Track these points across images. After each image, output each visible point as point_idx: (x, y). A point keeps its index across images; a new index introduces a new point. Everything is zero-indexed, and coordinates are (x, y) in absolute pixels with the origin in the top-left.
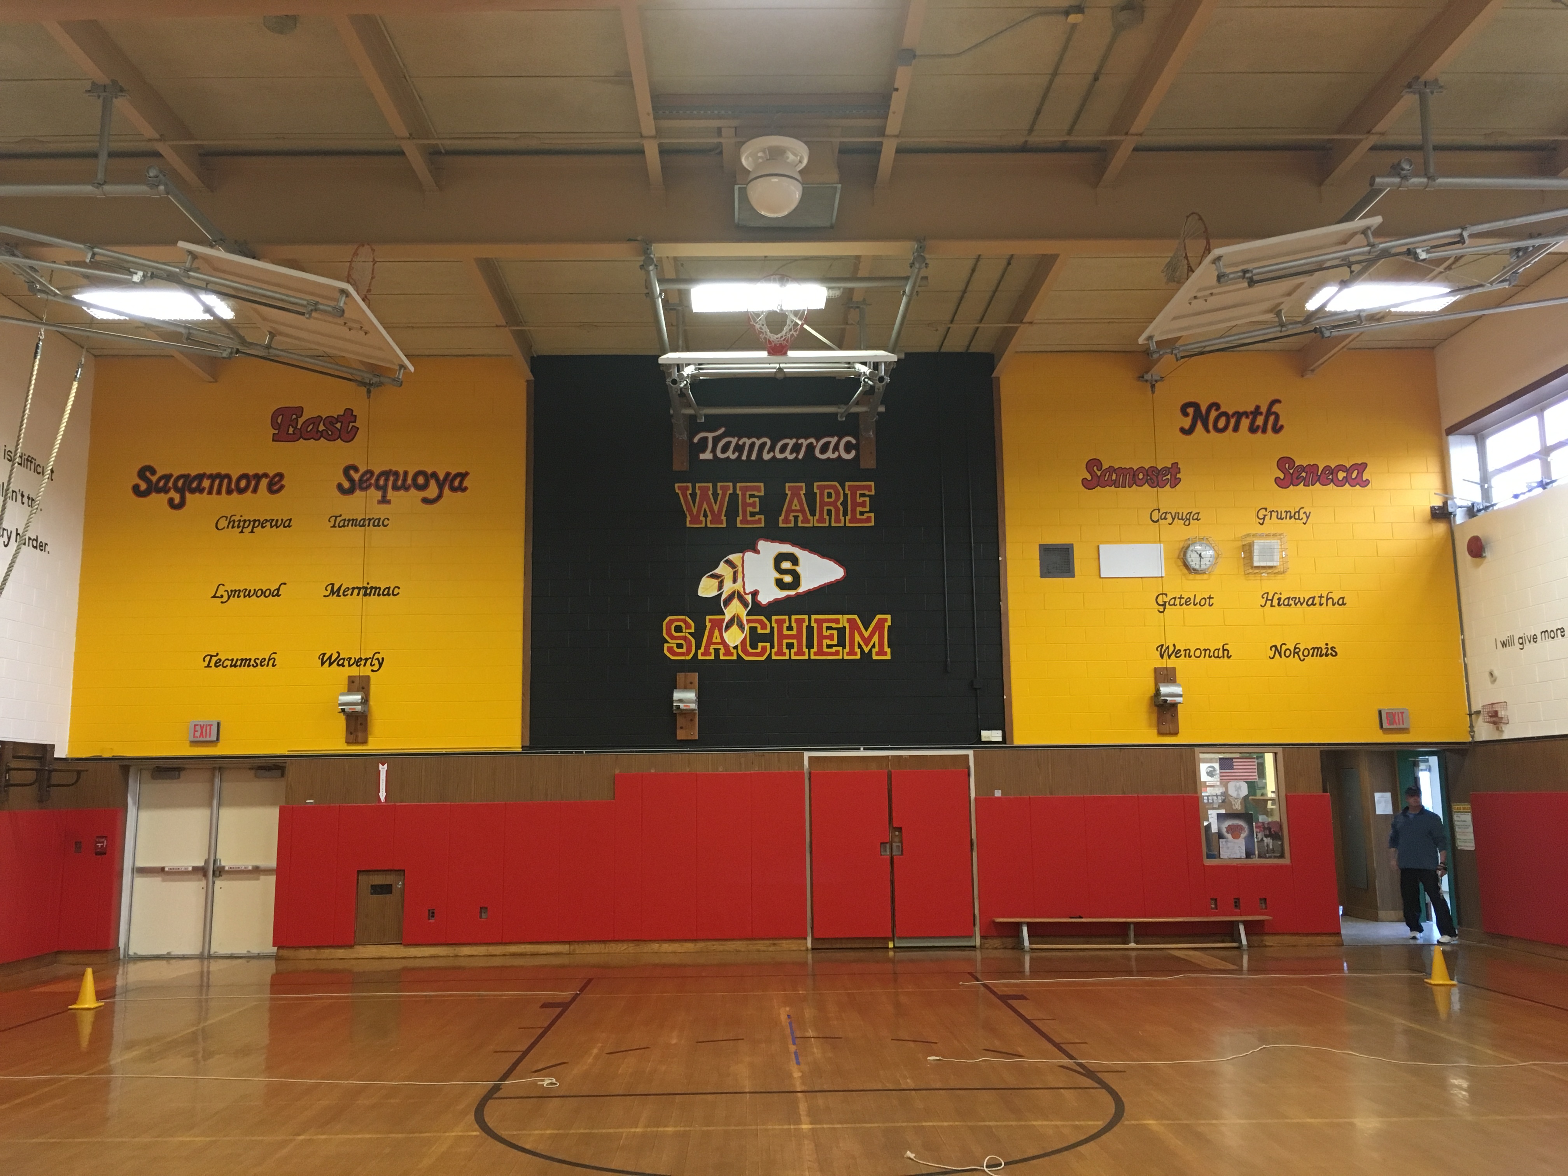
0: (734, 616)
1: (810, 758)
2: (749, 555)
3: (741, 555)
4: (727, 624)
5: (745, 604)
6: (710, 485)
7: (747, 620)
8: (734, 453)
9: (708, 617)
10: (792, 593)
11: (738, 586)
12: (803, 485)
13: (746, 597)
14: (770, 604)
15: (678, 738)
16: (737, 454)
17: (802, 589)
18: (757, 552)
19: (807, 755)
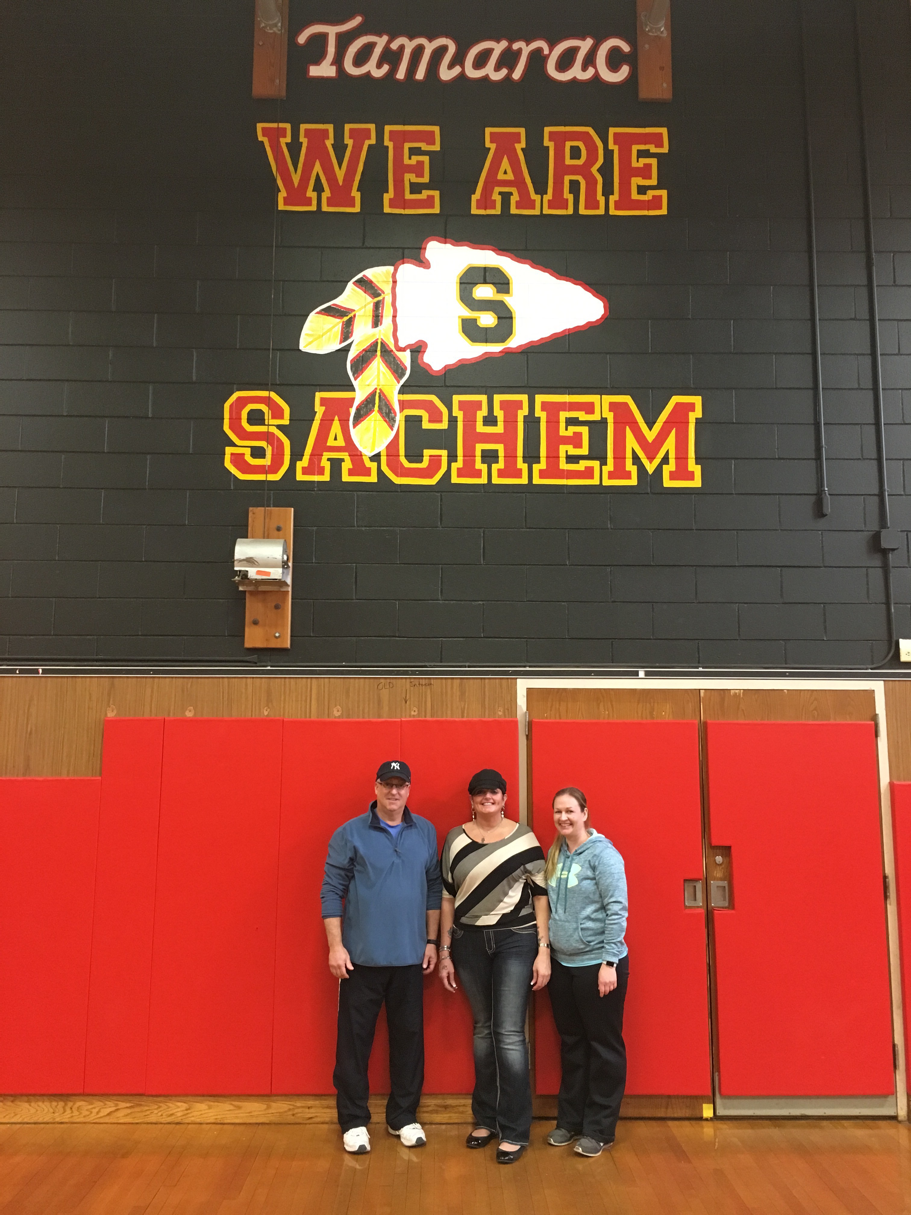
0: (373, 394)
1: (530, 691)
2: (407, 270)
3: (391, 269)
4: (358, 409)
5: (397, 370)
6: (330, 128)
7: (399, 401)
8: (379, 66)
9: (319, 395)
10: (496, 348)
11: (384, 332)
12: (522, 131)
13: (400, 354)
14: (448, 371)
15: (248, 644)
16: (386, 68)
17: (515, 342)
18: (424, 264)
19: (523, 685)
